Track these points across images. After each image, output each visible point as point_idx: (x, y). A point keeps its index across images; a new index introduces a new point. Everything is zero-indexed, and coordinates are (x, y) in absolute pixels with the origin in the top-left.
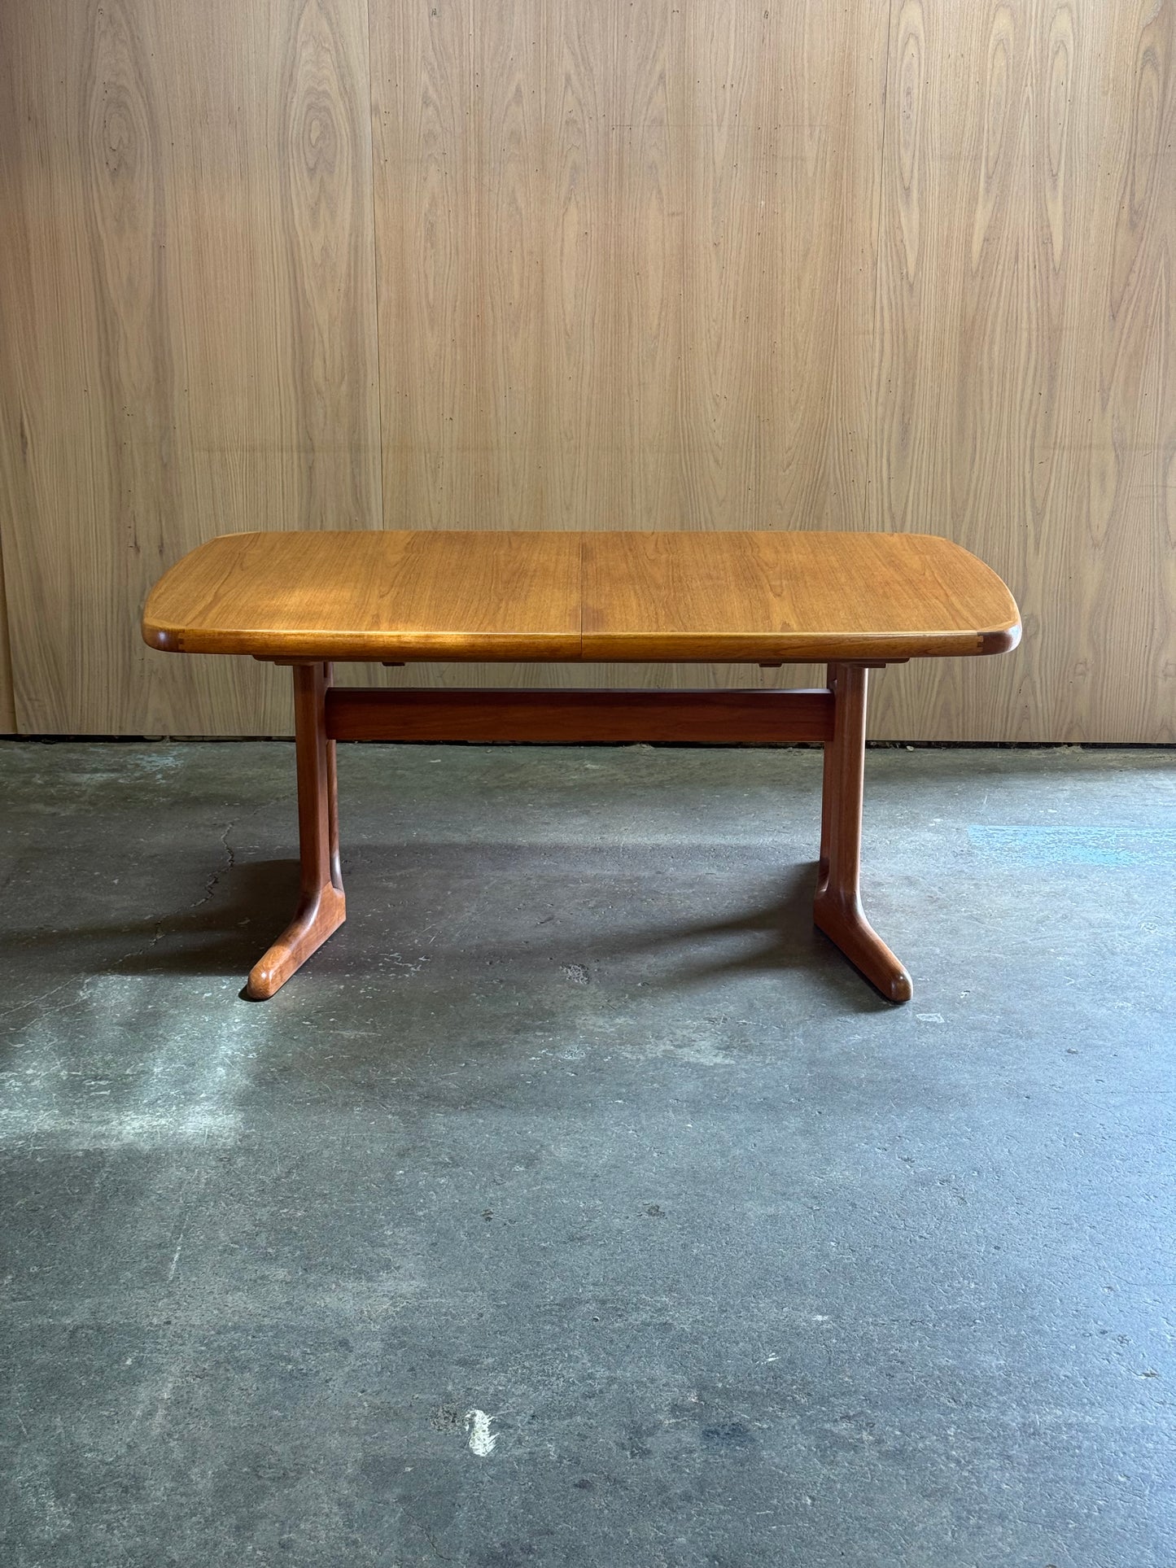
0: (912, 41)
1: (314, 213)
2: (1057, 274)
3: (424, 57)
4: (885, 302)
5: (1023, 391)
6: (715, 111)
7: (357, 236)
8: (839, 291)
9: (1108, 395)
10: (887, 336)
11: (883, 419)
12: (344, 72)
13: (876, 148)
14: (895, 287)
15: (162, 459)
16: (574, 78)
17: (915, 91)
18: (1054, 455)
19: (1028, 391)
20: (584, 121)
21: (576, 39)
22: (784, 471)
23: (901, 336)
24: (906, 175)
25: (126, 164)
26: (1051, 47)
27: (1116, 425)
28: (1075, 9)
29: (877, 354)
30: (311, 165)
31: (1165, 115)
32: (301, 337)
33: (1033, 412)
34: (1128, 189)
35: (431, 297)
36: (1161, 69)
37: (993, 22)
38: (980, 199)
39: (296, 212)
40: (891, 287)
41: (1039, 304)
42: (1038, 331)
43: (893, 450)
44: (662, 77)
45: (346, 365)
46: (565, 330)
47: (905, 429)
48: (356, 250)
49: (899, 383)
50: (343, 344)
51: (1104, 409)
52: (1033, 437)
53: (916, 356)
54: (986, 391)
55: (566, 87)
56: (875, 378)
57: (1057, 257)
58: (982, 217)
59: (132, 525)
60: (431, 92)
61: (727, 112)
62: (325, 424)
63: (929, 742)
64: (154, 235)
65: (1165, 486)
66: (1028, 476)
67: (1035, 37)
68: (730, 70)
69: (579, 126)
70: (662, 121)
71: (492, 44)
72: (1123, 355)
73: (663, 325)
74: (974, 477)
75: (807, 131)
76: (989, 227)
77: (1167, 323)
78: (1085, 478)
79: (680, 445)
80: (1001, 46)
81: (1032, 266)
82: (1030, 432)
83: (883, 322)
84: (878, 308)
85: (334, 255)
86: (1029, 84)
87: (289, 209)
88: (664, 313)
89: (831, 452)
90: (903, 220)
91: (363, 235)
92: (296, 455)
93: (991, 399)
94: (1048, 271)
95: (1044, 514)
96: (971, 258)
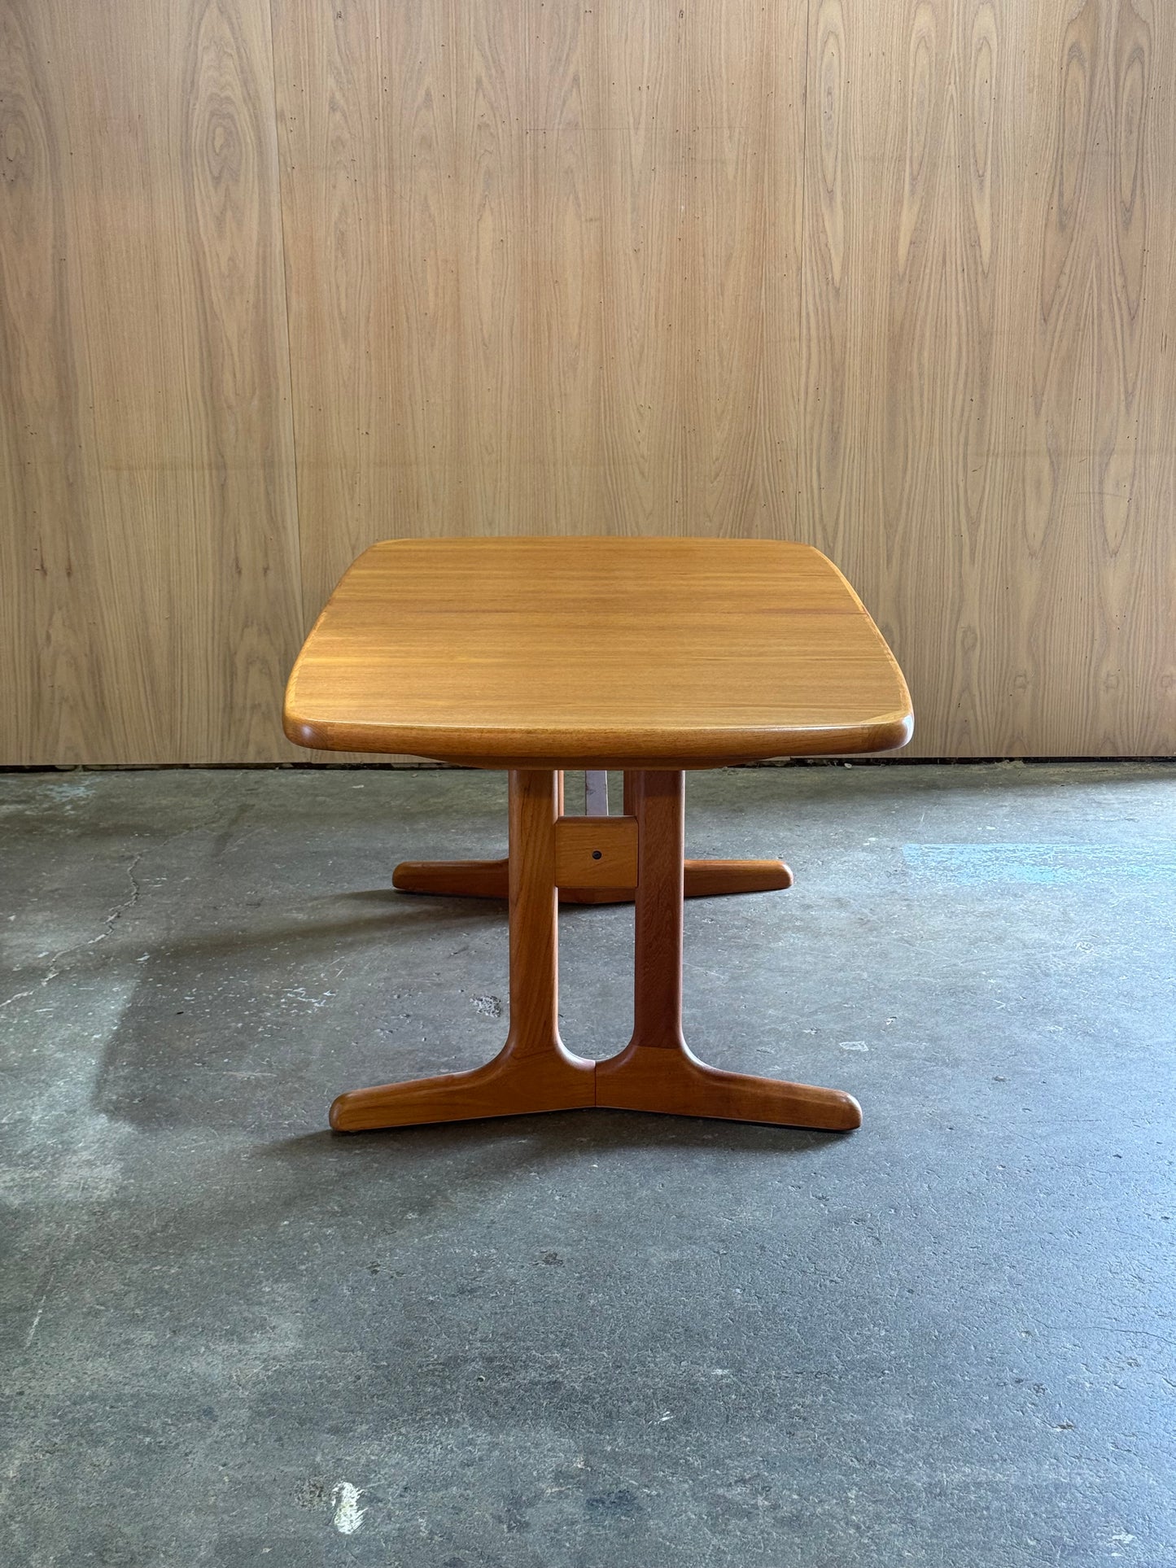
0: (832, 40)
1: (220, 222)
2: (986, 277)
3: (329, 61)
4: (811, 307)
5: (954, 398)
6: (631, 114)
7: (266, 246)
8: (763, 297)
9: (1042, 400)
10: (814, 344)
11: (812, 428)
12: (248, 79)
13: (797, 149)
14: (821, 294)
15: (68, 478)
16: (485, 80)
17: (836, 92)
18: (987, 461)
19: (960, 398)
20: (496, 125)
21: (487, 40)
22: (712, 482)
23: (828, 343)
24: (829, 177)
25: (24, 175)
26: (974, 44)
27: (1050, 431)
28: (997, 5)
29: (804, 361)
30: (216, 173)
31: (1092, 111)
32: (209, 351)
33: (965, 419)
34: (1057, 189)
35: (343, 307)
36: (1087, 65)
37: (914, 20)
38: (905, 202)
39: (201, 222)
40: (817, 292)
41: (968, 308)
42: (968, 335)
43: (823, 460)
44: (576, 79)
45: (257, 380)
46: (483, 340)
48: (264, 260)
49: (827, 391)
50: (253, 356)
51: (1037, 414)
52: (966, 444)
53: (844, 363)
55: (477, 90)
56: (803, 385)
57: (986, 259)
58: (908, 219)
59: (38, 547)
60: (338, 96)
61: (644, 115)
62: (237, 440)
63: (868, 759)
64: (54, 247)
65: (1101, 493)
66: (961, 484)
67: (958, 34)
68: (646, 72)
69: (492, 131)
70: (577, 125)
71: (399, 47)
72: (1055, 359)
73: (583, 334)
74: (907, 486)
75: (726, 133)
76: (915, 230)
77: (1099, 325)
78: (1020, 485)
79: (604, 459)
80: (923, 43)
81: (960, 269)
82: (962, 440)
83: (809, 329)
84: (804, 314)
85: (241, 266)
86: (953, 82)
87: (194, 218)
88: (584, 322)
89: (759, 462)
90: (827, 224)
91: (271, 245)
92: (207, 473)
93: (922, 407)
94: (977, 274)
95: (979, 524)
96: (897, 262)
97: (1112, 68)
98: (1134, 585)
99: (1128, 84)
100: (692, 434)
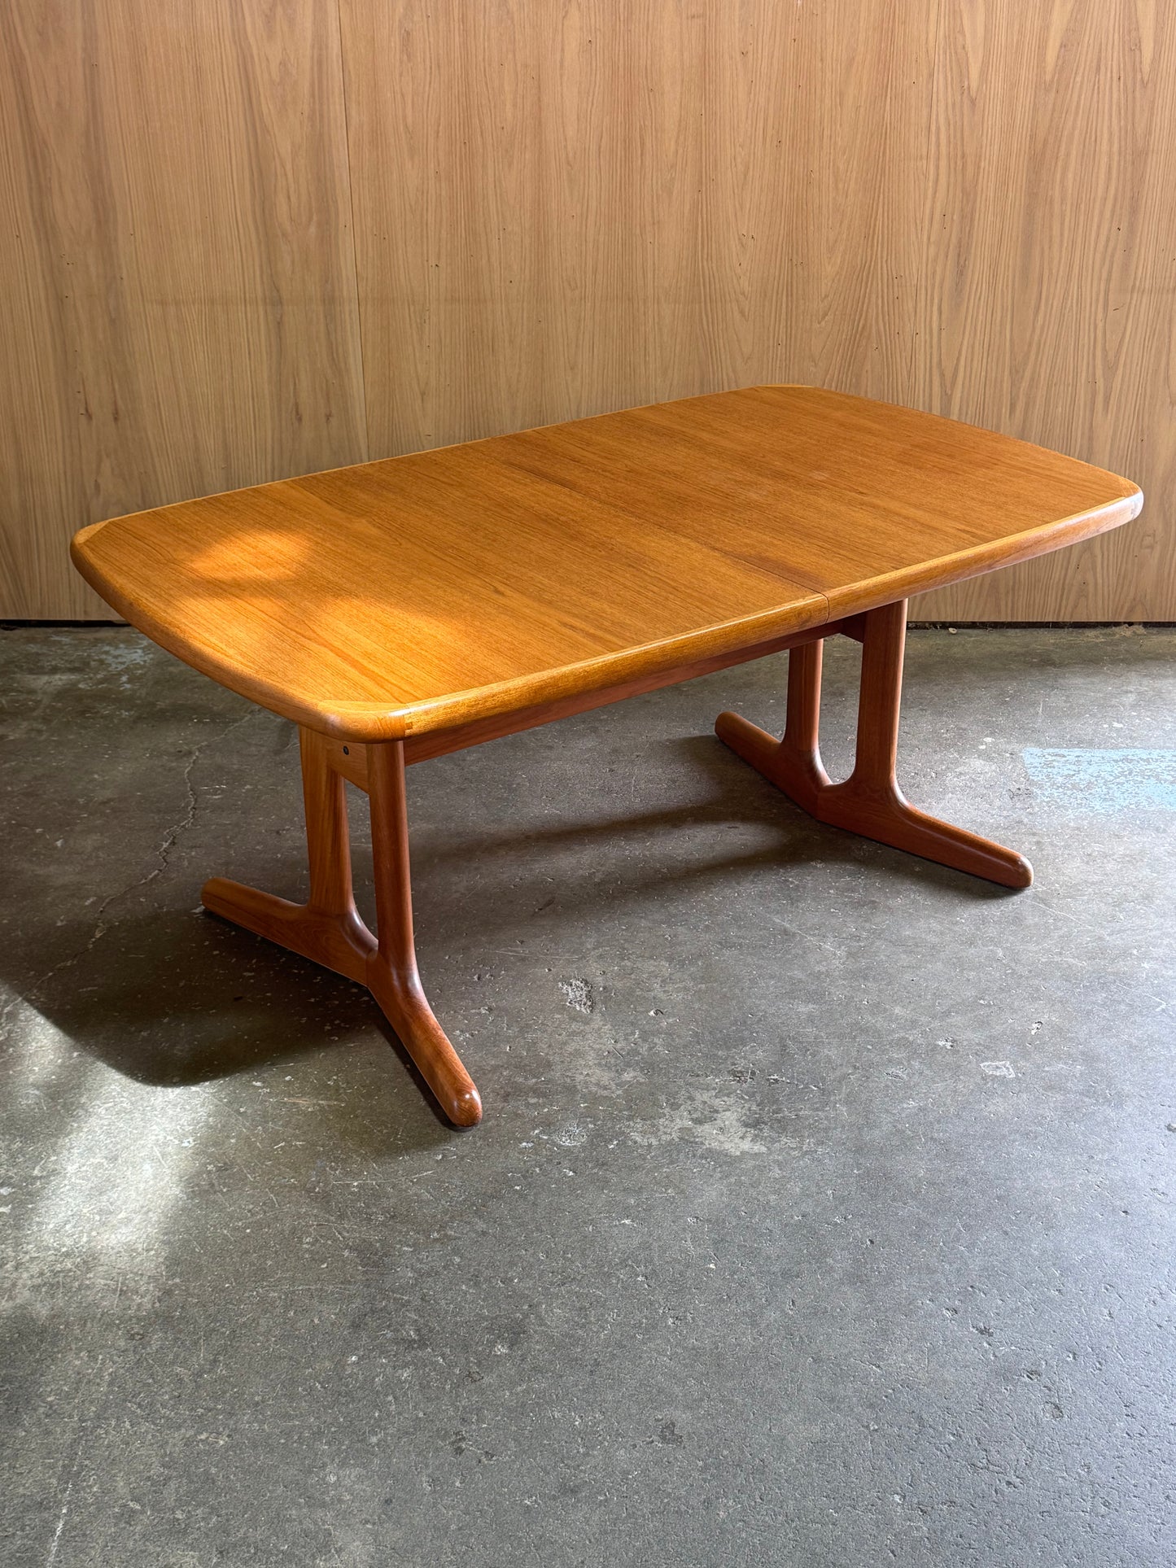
1: (269, 19)
2: (1144, 85)
4: (942, 122)
5: (1099, 227)
7: (320, 49)
8: (888, 108)
10: (943, 163)
11: (935, 260)
14: (954, 105)
15: (110, 316)
18: (1131, 299)
19: (1105, 226)
22: (819, 323)
23: (959, 163)
29: (931, 184)
32: (261, 172)
33: (1110, 250)
35: (409, 120)
39: (248, 20)
40: (950, 105)
41: (1122, 123)
42: (1120, 154)
43: (945, 299)
45: (313, 202)
46: (567, 157)
47: (961, 271)
48: (320, 63)
49: (955, 217)
50: (310, 176)
52: (1108, 280)
53: (977, 183)
54: (1056, 227)
56: (928, 212)
57: (1146, 68)
58: (1059, 19)
59: (82, 390)
62: (293, 272)
63: (974, 623)
64: (84, 50)
66: (1100, 325)
73: (680, 151)
74: (1039, 325)
76: (1068, 29)
78: (1166, 325)
79: (700, 298)
81: (1115, 77)
82: (1104, 275)
83: (938, 145)
84: (933, 128)
85: (294, 72)
87: (240, 15)
88: (682, 138)
89: (873, 299)
90: (966, 22)
91: (327, 47)
92: (261, 309)
93: (1062, 235)
94: (1135, 84)
95: (1117, 369)
96: (1044, 67)
100: (800, 268)
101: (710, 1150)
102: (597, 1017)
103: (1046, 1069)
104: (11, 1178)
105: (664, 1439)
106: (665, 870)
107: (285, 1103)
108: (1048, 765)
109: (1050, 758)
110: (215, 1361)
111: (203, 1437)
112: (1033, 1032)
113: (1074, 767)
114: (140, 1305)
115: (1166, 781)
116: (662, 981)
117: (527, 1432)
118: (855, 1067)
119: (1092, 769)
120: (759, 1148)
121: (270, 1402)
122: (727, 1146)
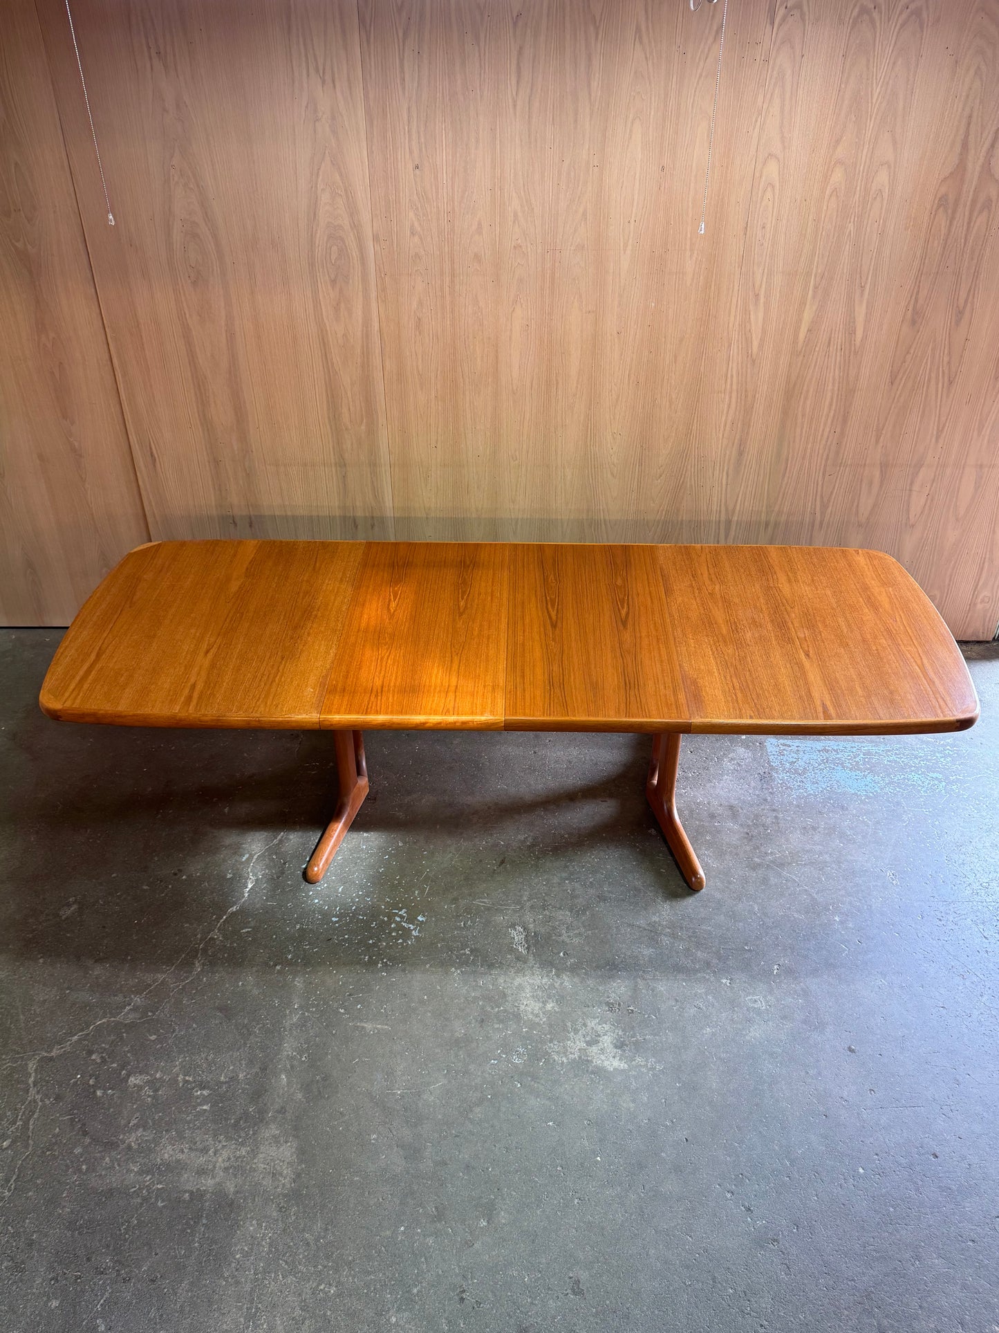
0: (769, 189)
1: (337, 309)
2: (856, 353)
3: (410, 200)
4: (735, 371)
5: (823, 431)
6: (622, 240)
7: (367, 327)
8: (703, 364)
9: (881, 433)
10: (734, 395)
11: (727, 447)
12: (353, 211)
13: (737, 266)
14: (742, 362)
15: (246, 470)
16: (520, 214)
17: (769, 225)
18: (839, 470)
19: (828, 430)
20: (527, 246)
21: (522, 187)
22: (657, 480)
23: (743, 395)
24: (757, 285)
25: (202, 277)
26: (871, 194)
27: (884, 452)
28: (892, 165)
29: (726, 406)
30: (333, 277)
31: (948, 244)
32: (333, 395)
33: (829, 443)
34: (914, 298)
35: (420, 368)
36: (950, 211)
37: (831, 176)
38: (808, 303)
39: (324, 310)
40: (740, 361)
41: (841, 374)
42: (838, 392)
43: (731, 467)
44: (584, 214)
45: (364, 412)
46: (513, 390)
47: (741, 453)
48: (367, 336)
49: (739, 425)
50: (361, 396)
51: (877, 441)
52: (827, 459)
53: (753, 407)
54: (798, 430)
55: (514, 222)
56: (723, 421)
57: (858, 343)
58: (807, 316)
59: (230, 510)
60: (416, 224)
61: (631, 239)
62: (352, 449)
64: (226, 326)
65: (910, 490)
66: (820, 483)
67: (861, 187)
68: (634, 211)
69: (524, 250)
70: (583, 247)
71: (460, 190)
72: (894, 408)
73: (579, 387)
74: (785, 481)
75: (688, 253)
76: (812, 322)
77: (928, 388)
78: (859, 483)
79: (589, 467)
80: (835, 193)
81: (839, 348)
82: (825, 457)
83: (732, 385)
84: (729, 376)
85: (352, 341)
86: (852, 220)
87: (319, 308)
88: (580, 380)
89: (689, 467)
90: (752, 317)
91: (371, 326)
92: (334, 469)
93: (801, 435)
94: (850, 352)
95: (828, 507)
96: (797, 343)
97: (967, 213)
98: (921, 545)
99: (978, 224)
100: (647, 451)
101: (596, 1067)
102: (531, 958)
103: (783, 1002)
104: (209, 1082)
105: (575, 1293)
106: (566, 836)
107: (358, 1027)
108: (781, 753)
109: (782, 748)
110: (327, 1229)
111: (322, 1287)
112: (775, 972)
113: (795, 756)
114: (284, 1185)
115: (847, 767)
116: (567, 928)
117: (498, 1286)
118: (677, 1001)
119: (806, 757)
120: (623, 1066)
121: (358, 1262)
122: (606, 1063)
